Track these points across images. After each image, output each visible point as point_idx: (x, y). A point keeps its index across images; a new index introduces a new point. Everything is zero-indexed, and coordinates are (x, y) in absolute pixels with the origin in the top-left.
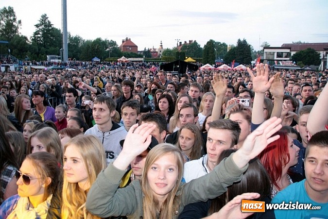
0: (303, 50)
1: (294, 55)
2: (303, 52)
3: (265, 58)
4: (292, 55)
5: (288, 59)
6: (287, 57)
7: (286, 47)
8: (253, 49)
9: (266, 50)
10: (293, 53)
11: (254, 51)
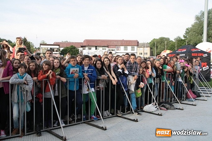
0: (68, 47)
1: (62, 50)
2: (68, 48)
3: (41, 52)
4: (61, 50)
5: (58, 53)
6: (57, 52)
7: (56, 44)
8: (34, 46)
9: (42, 46)
10: (61, 49)
11: (34, 47)
